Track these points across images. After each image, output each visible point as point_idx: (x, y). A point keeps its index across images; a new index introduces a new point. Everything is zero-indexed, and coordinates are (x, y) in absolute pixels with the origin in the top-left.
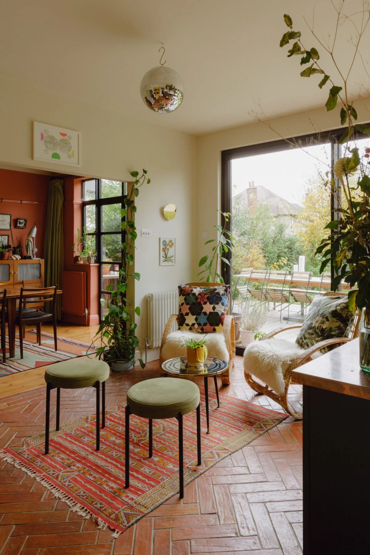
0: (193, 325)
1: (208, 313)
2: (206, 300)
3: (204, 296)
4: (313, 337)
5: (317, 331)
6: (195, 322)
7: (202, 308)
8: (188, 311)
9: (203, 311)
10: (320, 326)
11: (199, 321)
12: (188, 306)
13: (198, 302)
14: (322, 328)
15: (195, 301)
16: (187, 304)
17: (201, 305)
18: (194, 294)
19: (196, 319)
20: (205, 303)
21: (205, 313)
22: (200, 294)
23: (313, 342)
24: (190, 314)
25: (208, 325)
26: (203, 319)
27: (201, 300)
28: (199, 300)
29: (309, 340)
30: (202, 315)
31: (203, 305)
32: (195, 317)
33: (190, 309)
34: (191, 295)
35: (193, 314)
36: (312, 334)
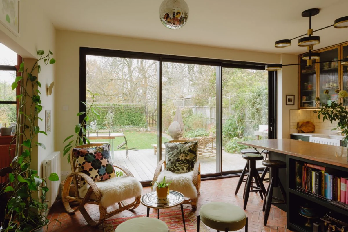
0: (96, 176)
1: (105, 166)
2: (101, 157)
3: (99, 154)
4: (182, 165)
5: (184, 161)
6: (97, 174)
7: (101, 163)
8: (91, 167)
9: (102, 165)
10: (185, 159)
11: (101, 173)
12: (90, 164)
13: (97, 159)
14: (187, 159)
15: (94, 159)
16: (89, 162)
17: (99, 160)
18: (91, 154)
19: (98, 172)
20: (102, 159)
21: (104, 166)
22: (95, 153)
23: (183, 168)
24: (93, 169)
25: (106, 174)
26: (103, 171)
27: (98, 157)
28: (97, 157)
29: (180, 167)
30: (102, 167)
31: (101, 161)
32: (97, 170)
33: (92, 165)
34: (89, 155)
35: (95, 169)
36: (182, 164)
